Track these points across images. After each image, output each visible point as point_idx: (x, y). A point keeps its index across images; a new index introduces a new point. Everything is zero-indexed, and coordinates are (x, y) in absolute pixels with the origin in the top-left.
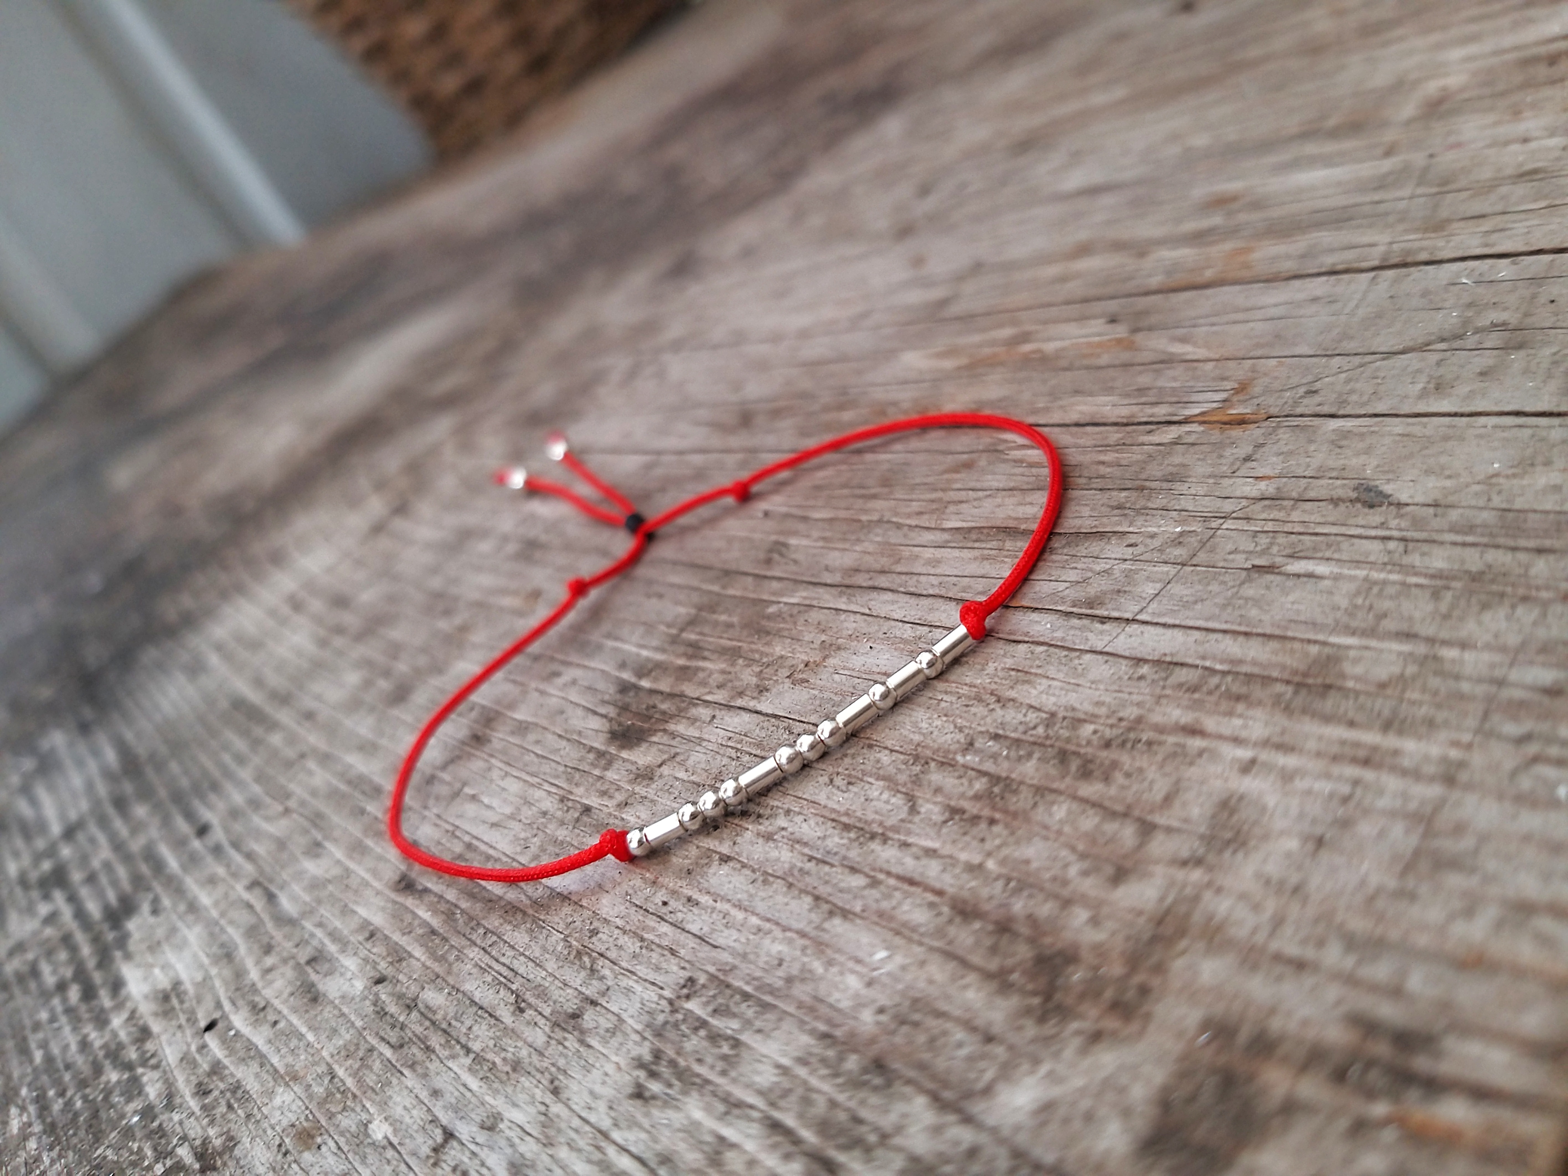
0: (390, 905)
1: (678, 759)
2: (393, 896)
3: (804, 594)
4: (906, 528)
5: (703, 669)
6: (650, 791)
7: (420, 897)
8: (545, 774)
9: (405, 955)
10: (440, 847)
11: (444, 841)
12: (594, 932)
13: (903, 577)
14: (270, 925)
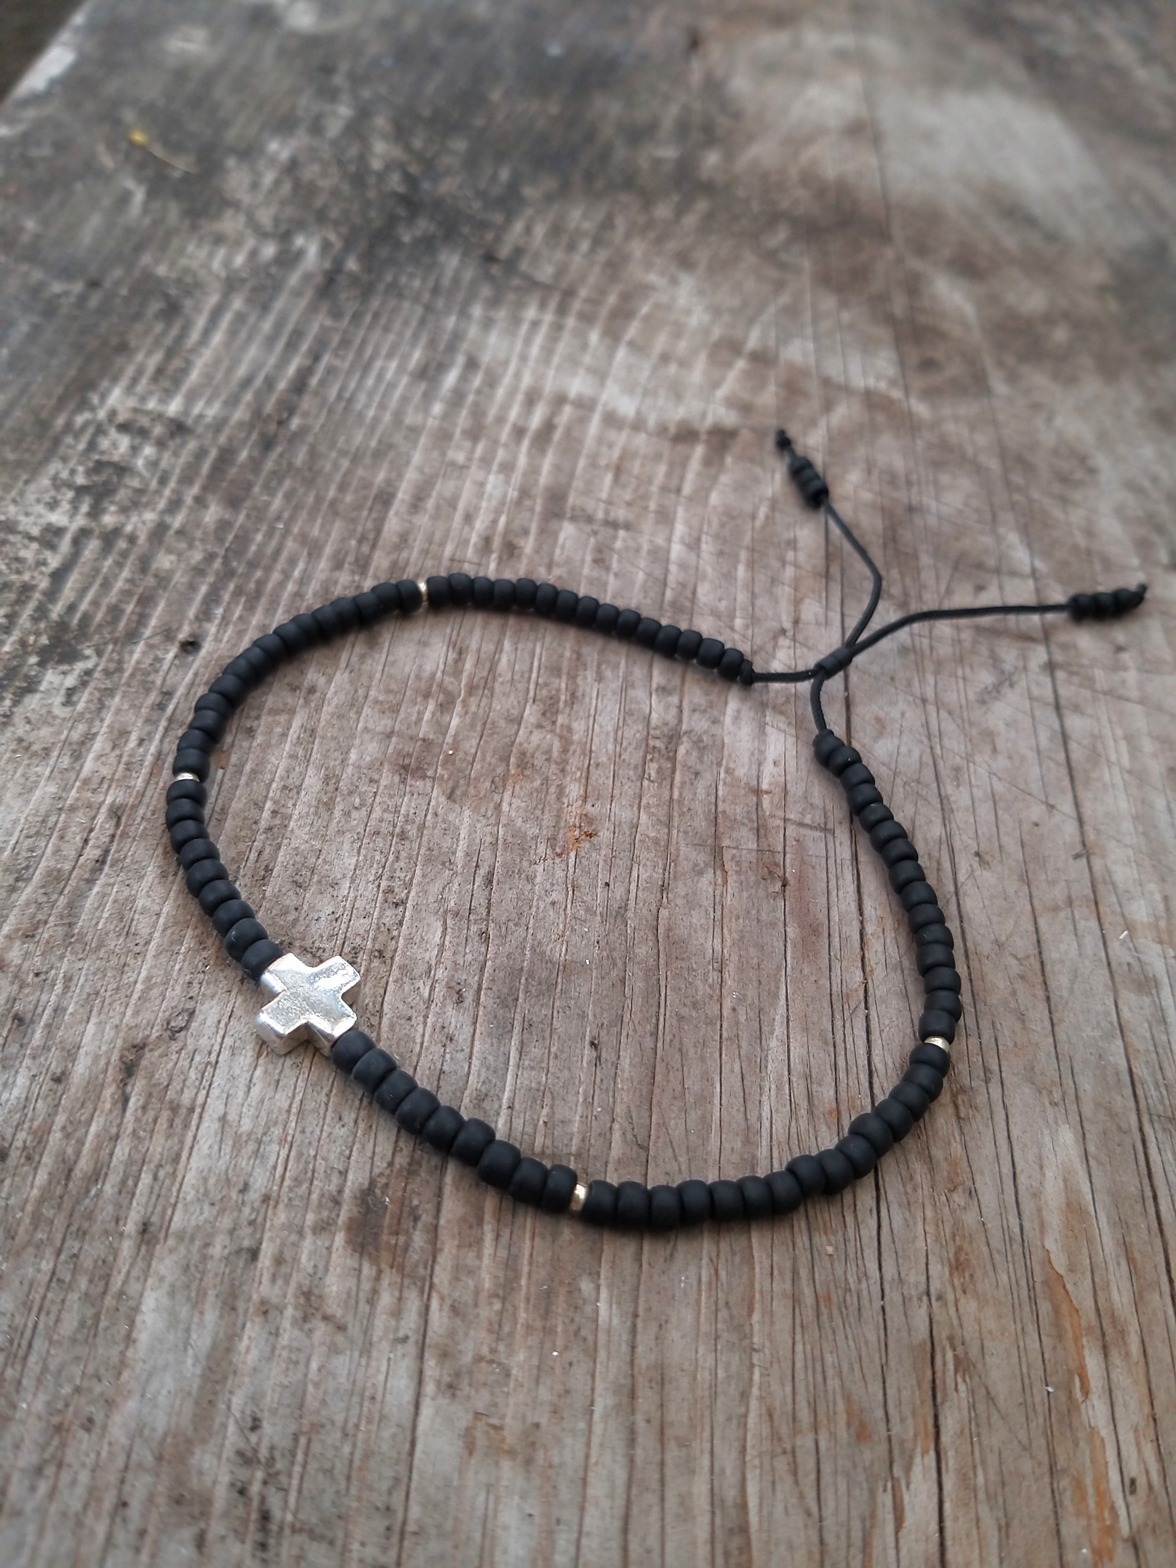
0: (102, 1063)
1: (340, 1339)
2: (115, 1057)
3: (616, 1321)
4: (742, 1410)
5: (479, 1257)
6: (289, 1334)
7: (114, 1104)
8: (303, 1132)
9: (37, 1158)
10: (186, 1063)
11: (197, 1058)
12: (89, 1424)
13: (656, 1476)
14: (62, 901)
